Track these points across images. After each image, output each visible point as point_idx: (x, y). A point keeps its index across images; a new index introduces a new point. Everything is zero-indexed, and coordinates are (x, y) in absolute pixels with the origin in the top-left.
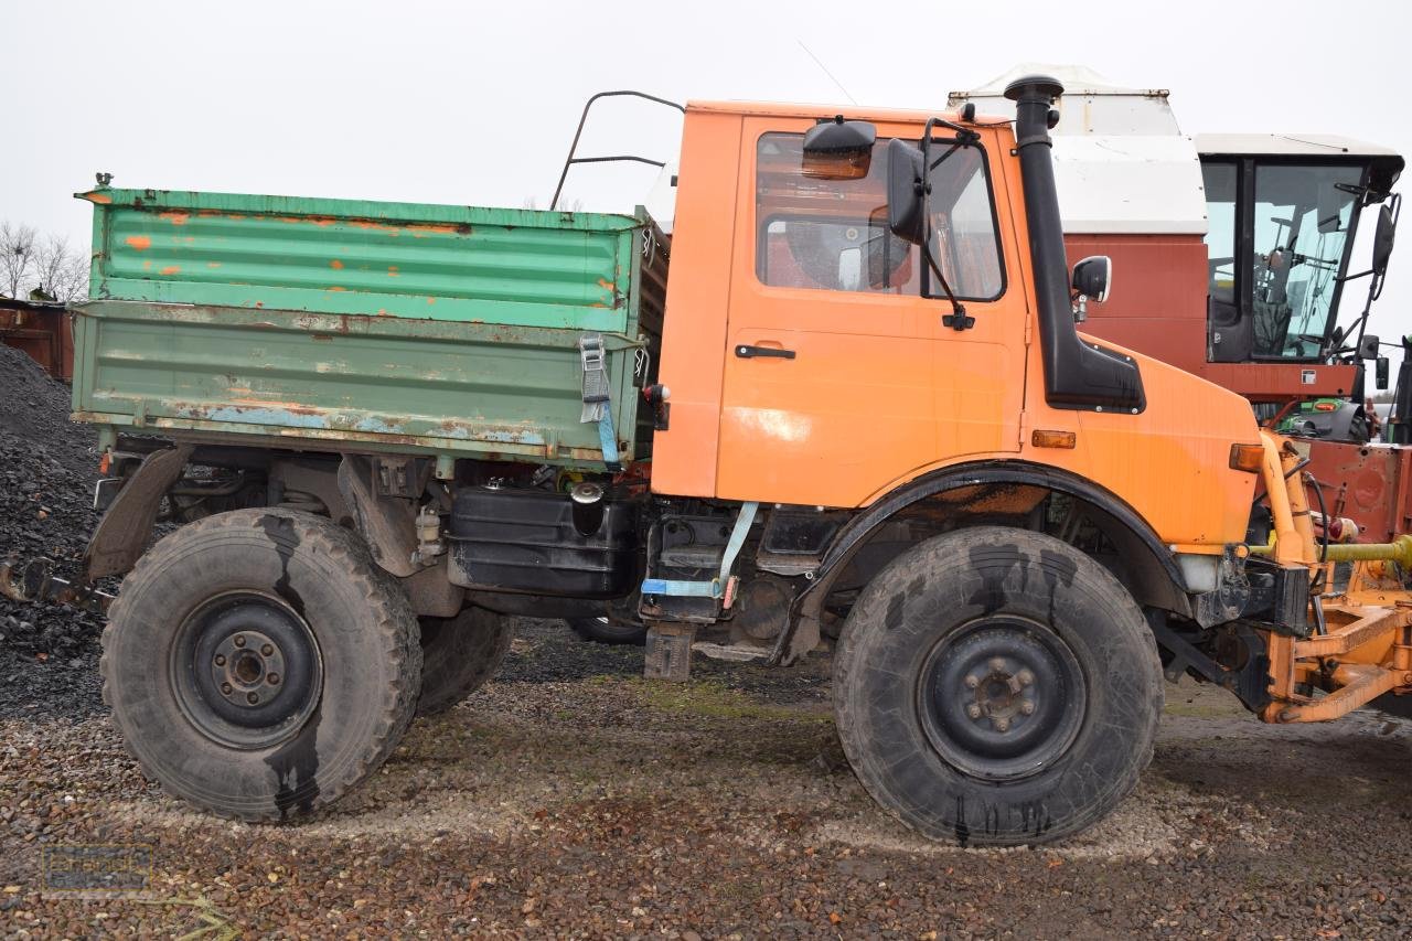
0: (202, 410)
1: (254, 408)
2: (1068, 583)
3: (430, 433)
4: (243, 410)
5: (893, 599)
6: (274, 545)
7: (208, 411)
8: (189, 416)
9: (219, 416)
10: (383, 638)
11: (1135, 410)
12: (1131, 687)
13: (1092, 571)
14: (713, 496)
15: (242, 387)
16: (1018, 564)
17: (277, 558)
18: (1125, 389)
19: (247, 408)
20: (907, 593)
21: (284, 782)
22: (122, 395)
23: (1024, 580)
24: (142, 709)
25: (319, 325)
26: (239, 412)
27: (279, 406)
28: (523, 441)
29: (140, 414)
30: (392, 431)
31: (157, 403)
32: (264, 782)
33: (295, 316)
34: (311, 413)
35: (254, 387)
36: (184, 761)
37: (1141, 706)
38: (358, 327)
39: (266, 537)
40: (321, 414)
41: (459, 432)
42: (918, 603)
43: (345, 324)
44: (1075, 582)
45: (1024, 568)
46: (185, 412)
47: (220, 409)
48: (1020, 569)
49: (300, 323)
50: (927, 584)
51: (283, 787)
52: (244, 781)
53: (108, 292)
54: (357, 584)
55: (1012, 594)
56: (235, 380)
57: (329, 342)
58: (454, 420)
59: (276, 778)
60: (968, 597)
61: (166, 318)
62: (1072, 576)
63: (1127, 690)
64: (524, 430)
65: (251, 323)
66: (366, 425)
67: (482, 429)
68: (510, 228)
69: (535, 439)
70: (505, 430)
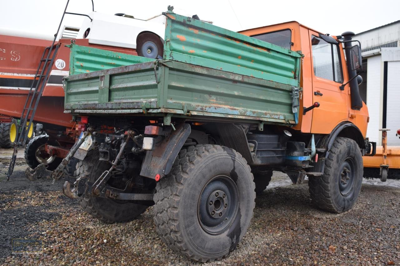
0: (204, 108)
1: (220, 107)
3: (262, 116)
4: (216, 108)
5: (337, 156)
6: (230, 157)
7: (206, 108)
8: (200, 110)
9: (209, 110)
11: (360, 110)
14: (310, 132)
15: (213, 99)
17: (232, 162)
19: (218, 107)
20: (339, 154)
21: (233, 241)
22: (178, 101)
24: (193, 228)
25: (237, 78)
26: (216, 109)
27: (226, 107)
28: (280, 118)
29: (185, 110)
30: (254, 116)
31: (190, 105)
32: (228, 243)
33: (231, 75)
34: (235, 109)
35: (216, 100)
36: (206, 244)
38: (246, 80)
39: (228, 155)
40: (238, 110)
41: (268, 116)
42: (341, 156)
43: (243, 78)
45: (352, 146)
46: (199, 108)
47: (210, 108)
49: (232, 77)
50: (342, 151)
51: (233, 243)
52: (223, 245)
53: (173, 57)
55: (351, 152)
56: (211, 97)
57: (236, 84)
58: (267, 112)
59: (231, 241)
64: (280, 115)
65: (219, 76)
66: (248, 114)
67: (273, 114)
68: (278, 52)
69: (282, 117)
70: (277, 115)
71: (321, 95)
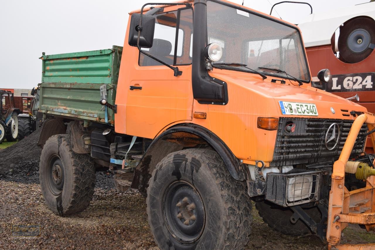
2: (197, 171)
3: (81, 114)
6: (58, 143)
10: (72, 169)
11: (224, 104)
12: (215, 216)
13: (206, 167)
14: (125, 133)
15: (59, 103)
16: (184, 162)
17: (58, 146)
18: (215, 95)
19: (59, 108)
20: (159, 169)
21: (58, 205)
23: (185, 168)
25: (68, 86)
28: (94, 117)
30: (76, 114)
31: (48, 107)
35: (61, 103)
37: (218, 224)
38: (72, 87)
39: (57, 141)
40: (67, 110)
41: (85, 114)
42: (160, 173)
43: (71, 85)
44: (199, 171)
45: (186, 164)
46: (51, 109)
48: (184, 164)
49: (65, 86)
50: (163, 167)
53: (44, 81)
54: (69, 154)
55: (182, 173)
56: (59, 101)
57: (70, 91)
58: (85, 111)
59: (57, 203)
60: (172, 172)
61: (49, 86)
62: (199, 168)
63: (214, 217)
64: (94, 113)
65: (59, 87)
66: (73, 112)
67: (88, 113)
68: (94, 56)
69: (96, 116)
70: (92, 113)
71: (140, 88)
